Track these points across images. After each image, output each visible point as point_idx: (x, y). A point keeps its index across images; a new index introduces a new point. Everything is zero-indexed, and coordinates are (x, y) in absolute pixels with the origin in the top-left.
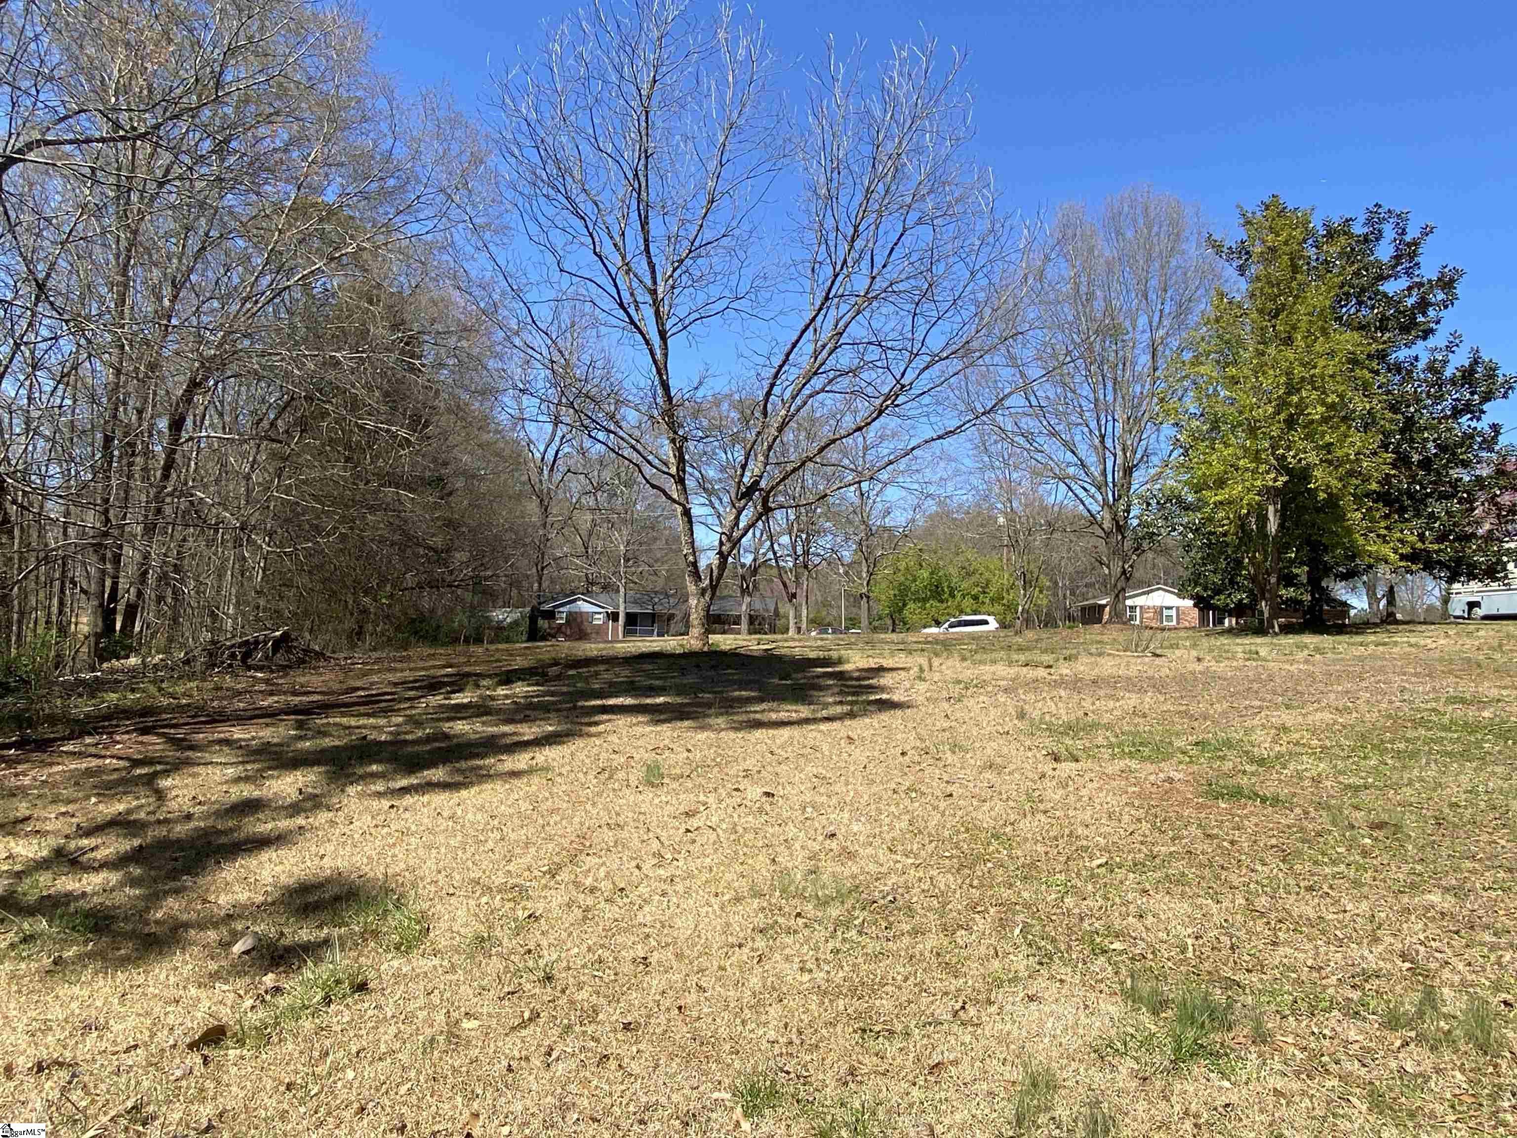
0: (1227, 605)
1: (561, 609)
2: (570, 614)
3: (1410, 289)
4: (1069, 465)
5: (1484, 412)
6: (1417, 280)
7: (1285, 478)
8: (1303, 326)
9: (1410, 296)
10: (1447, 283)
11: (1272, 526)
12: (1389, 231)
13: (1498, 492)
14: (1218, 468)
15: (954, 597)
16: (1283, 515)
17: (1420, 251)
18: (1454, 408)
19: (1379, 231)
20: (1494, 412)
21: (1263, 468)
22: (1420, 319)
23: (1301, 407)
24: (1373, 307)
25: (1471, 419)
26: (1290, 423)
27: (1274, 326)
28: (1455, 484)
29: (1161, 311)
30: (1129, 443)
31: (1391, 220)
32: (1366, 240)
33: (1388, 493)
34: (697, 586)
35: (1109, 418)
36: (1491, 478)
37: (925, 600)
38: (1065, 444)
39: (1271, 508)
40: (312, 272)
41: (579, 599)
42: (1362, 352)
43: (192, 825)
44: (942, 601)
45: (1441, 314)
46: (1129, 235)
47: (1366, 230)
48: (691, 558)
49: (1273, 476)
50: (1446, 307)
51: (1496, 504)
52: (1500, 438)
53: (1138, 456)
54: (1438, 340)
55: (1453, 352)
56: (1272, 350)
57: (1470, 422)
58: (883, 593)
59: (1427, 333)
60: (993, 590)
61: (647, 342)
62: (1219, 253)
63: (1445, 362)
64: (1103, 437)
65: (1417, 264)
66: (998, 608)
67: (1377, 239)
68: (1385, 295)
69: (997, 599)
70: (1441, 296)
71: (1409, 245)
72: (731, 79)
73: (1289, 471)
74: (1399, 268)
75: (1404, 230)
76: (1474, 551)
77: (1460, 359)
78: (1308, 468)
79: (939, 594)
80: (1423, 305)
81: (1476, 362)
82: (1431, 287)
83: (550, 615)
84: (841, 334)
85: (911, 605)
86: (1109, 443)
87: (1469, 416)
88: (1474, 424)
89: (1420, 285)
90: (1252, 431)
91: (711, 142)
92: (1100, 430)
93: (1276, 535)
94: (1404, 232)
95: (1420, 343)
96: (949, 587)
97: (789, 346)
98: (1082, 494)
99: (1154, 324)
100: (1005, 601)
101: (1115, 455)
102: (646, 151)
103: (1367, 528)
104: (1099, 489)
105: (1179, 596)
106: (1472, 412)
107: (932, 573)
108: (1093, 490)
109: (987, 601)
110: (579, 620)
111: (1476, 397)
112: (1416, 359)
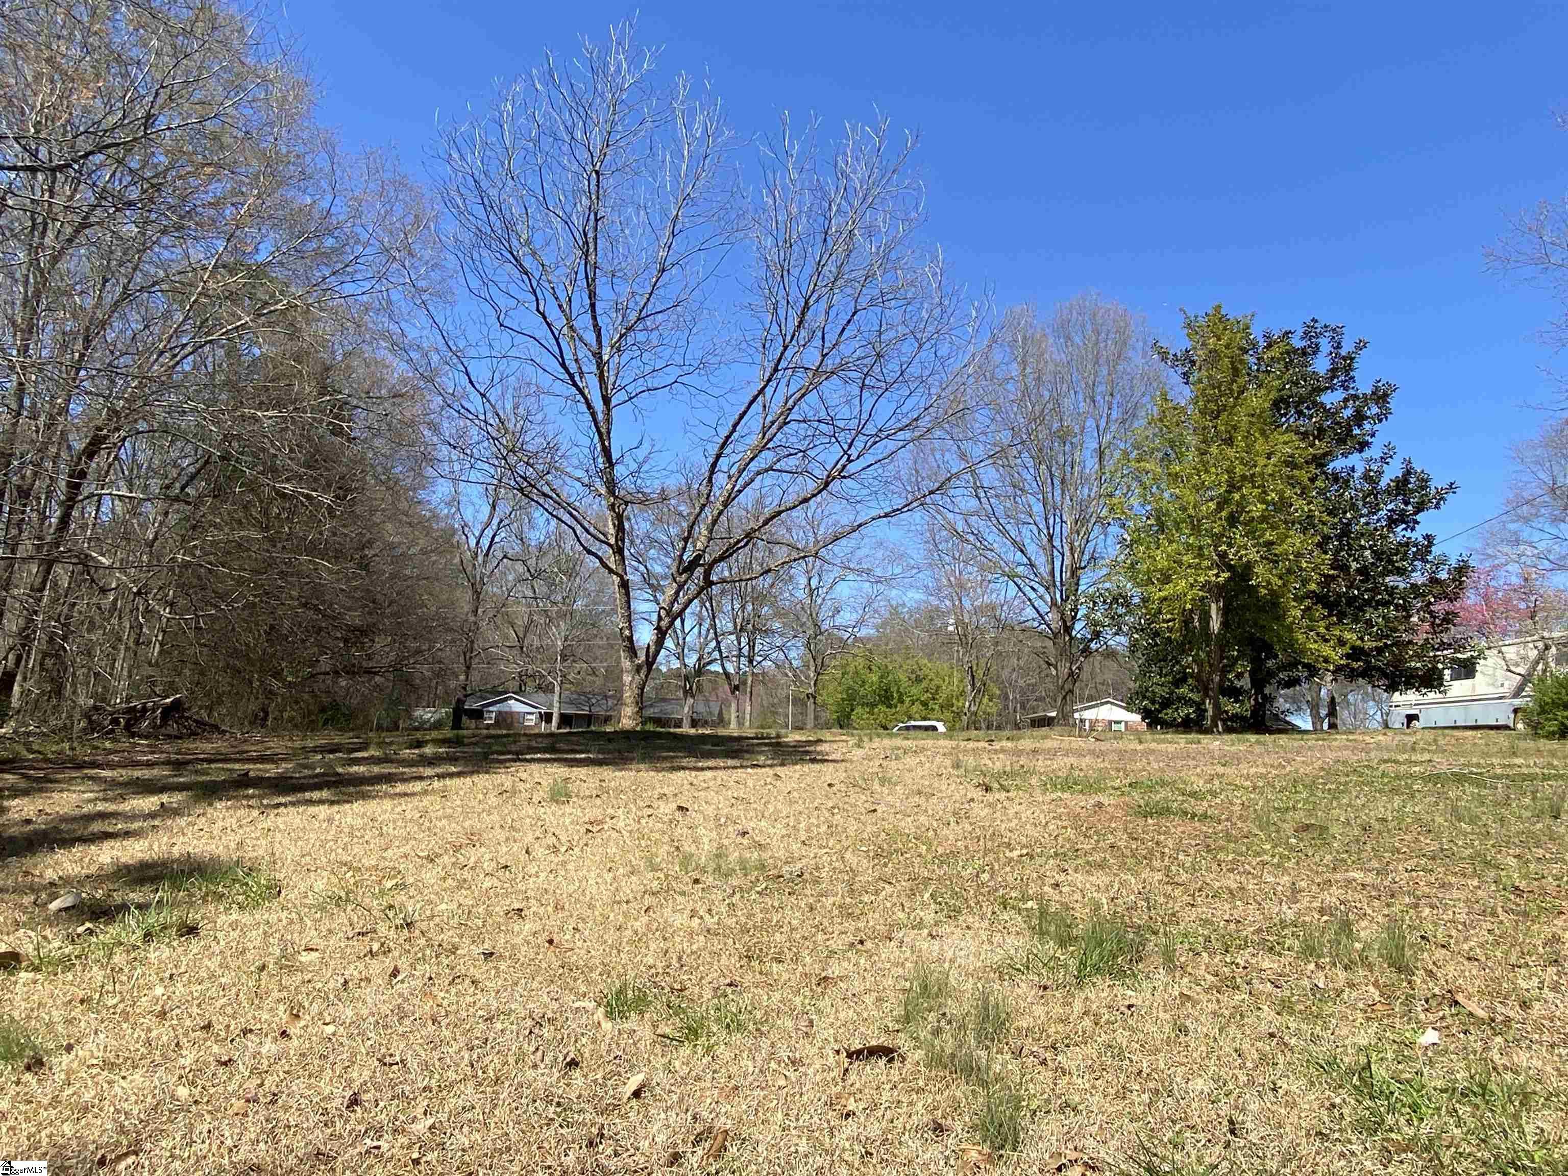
0: (1175, 719)
1: (491, 709)
2: (499, 713)
3: (1346, 400)
4: (1019, 564)
5: (1418, 523)
6: (1352, 392)
7: (1227, 575)
8: (1244, 426)
9: (1346, 407)
10: (1381, 397)
11: (1215, 625)
12: (1325, 345)
13: (1432, 600)
14: (1162, 562)
15: (902, 702)
16: (1226, 612)
17: (1356, 365)
18: (1390, 518)
19: (1316, 345)
20: (1428, 523)
21: (1206, 563)
22: (1356, 431)
23: (1242, 505)
24: (1311, 416)
25: (1405, 529)
26: (1232, 520)
27: (1215, 427)
28: (1391, 591)
29: (1108, 416)
30: (1077, 544)
31: (1327, 334)
32: (1304, 353)
33: (1326, 596)
34: (632, 662)
35: (1058, 520)
36: (1425, 585)
37: (873, 705)
38: (1014, 542)
39: (1214, 607)
40: (237, 327)
41: (511, 698)
42: (1300, 456)
43: (30, 827)
44: (890, 706)
45: (1376, 428)
46: (1077, 340)
47: (1304, 343)
48: (627, 632)
49: (1215, 572)
50: (1380, 421)
51: (1431, 613)
52: (1433, 548)
53: (1086, 557)
54: (1374, 452)
55: (1387, 463)
56: (1214, 450)
57: (1404, 532)
58: (831, 695)
59: (1363, 446)
60: (942, 697)
61: (589, 407)
62: (1164, 359)
63: (1380, 473)
64: (1051, 537)
65: (1352, 378)
66: (948, 715)
67: (1315, 353)
68: (1322, 405)
69: (947, 706)
70: (1375, 410)
71: (1344, 358)
72: (686, 153)
73: (1230, 568)
74: (1335, 381)
75: (1339, 343)
76: (1411, 657)
77: (1392, 472)
78: (1249, 566)
79: (887, 698)
80: (1359, 418)
81: (1408, 473)
82: (1366, 400)
83: (478, 715)
84: (790, 410)
85: (859, 710)
86: (1057, 543)
87: (1404, 526)
88: (1408, 534)
89: (1355, 397)
90: (1196, 529)
91: (664, 213)
92: (1048, 528)
93: (1219, 633)
94: (1339, 346)
95: (1356, 456)
96: (898, 691)
97: (737, 417)
98: (1032, 595)
99: (1101, 428)
100: (954, 708)
101: (1063, 555)
102: (596, 214)
103: (1307, 626)
104: (1047, 589)
105: (1127, 709)
106: (1406, 523)
107: (881, 677)
108: (1041, 590)
109: (937, 707)
110: (509, 720)
111: (1410, 508)
112: (1353, 469)
